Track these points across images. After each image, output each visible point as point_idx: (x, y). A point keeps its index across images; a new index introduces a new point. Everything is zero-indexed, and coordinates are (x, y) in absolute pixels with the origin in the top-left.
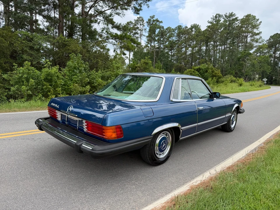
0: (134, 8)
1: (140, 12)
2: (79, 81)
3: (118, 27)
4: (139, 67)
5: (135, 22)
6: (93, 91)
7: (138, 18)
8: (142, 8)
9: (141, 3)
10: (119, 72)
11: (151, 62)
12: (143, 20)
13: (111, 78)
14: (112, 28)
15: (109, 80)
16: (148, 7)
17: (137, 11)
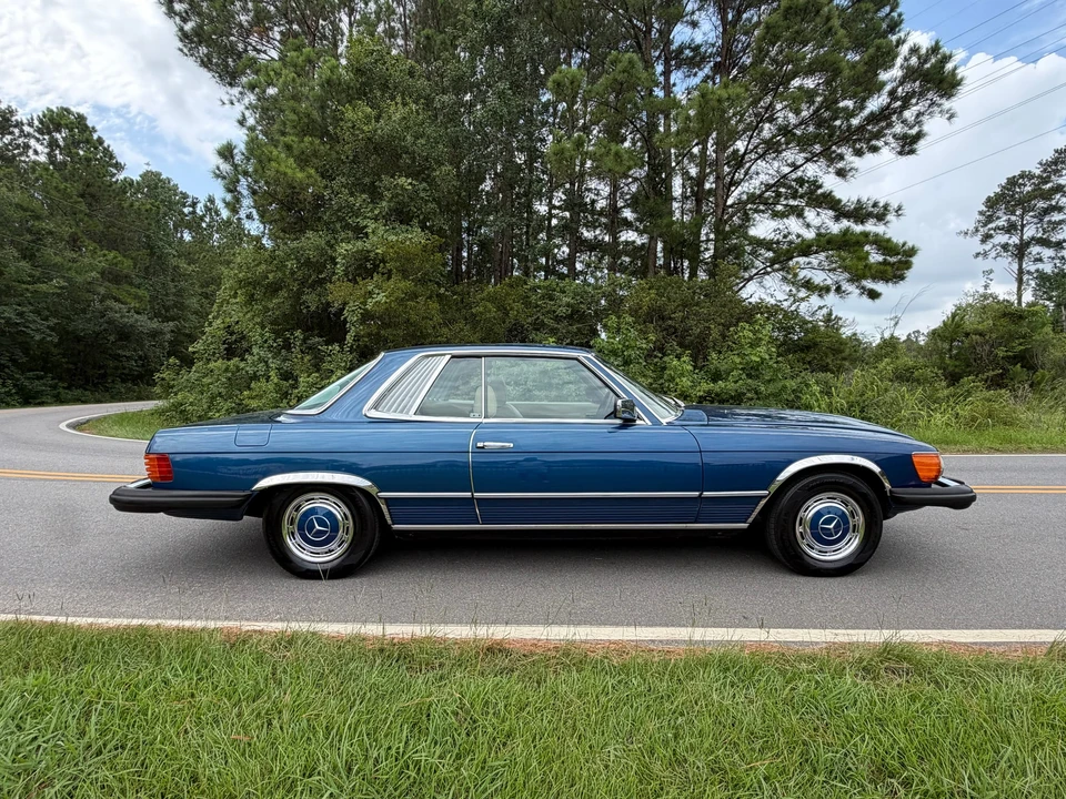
3: (859, 213)
5: (1045, 171)
16: (950, 118)
17: (908, 144)
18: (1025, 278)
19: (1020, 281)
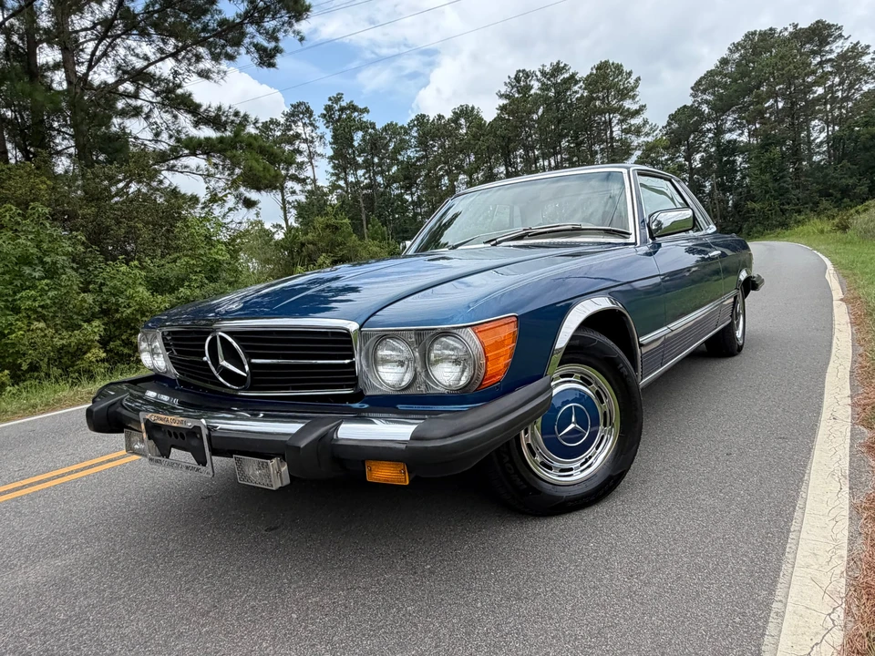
0: (253, 49)
1: (278, 59)
2: (52, 310)
3: (215, 121)
4: (313, 243)
5: (287, 120)
6: (124, 337)
7: (292, 106)
8: (281, 45)
9: (274, 29)
10: (217, 253)
11: (347, 221)
12: (309, 112)
13: (190, 280)
14: (196, 124)
15: (181, 289)
16: (302, 39)
17: (267, 57)
18: (287, 206)
19: (284, 208)
